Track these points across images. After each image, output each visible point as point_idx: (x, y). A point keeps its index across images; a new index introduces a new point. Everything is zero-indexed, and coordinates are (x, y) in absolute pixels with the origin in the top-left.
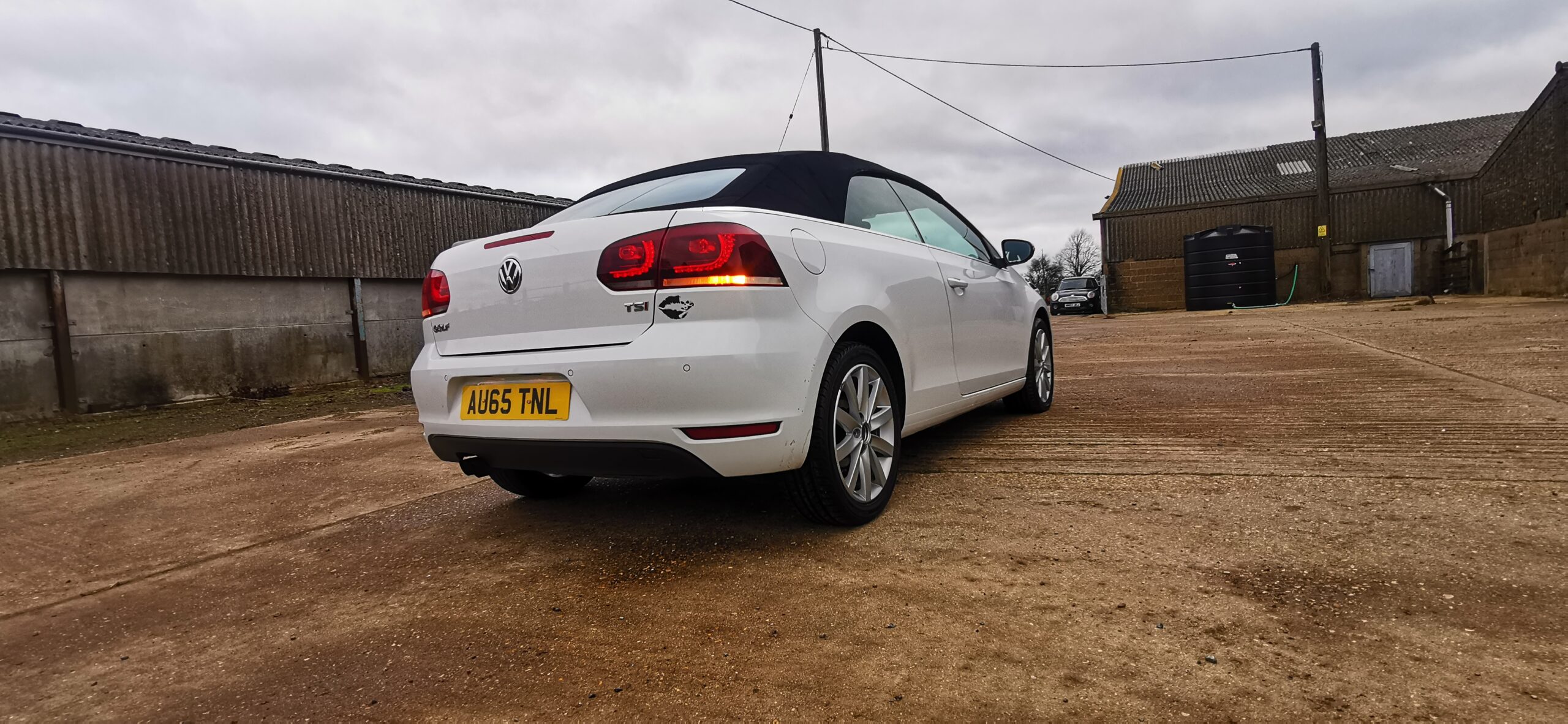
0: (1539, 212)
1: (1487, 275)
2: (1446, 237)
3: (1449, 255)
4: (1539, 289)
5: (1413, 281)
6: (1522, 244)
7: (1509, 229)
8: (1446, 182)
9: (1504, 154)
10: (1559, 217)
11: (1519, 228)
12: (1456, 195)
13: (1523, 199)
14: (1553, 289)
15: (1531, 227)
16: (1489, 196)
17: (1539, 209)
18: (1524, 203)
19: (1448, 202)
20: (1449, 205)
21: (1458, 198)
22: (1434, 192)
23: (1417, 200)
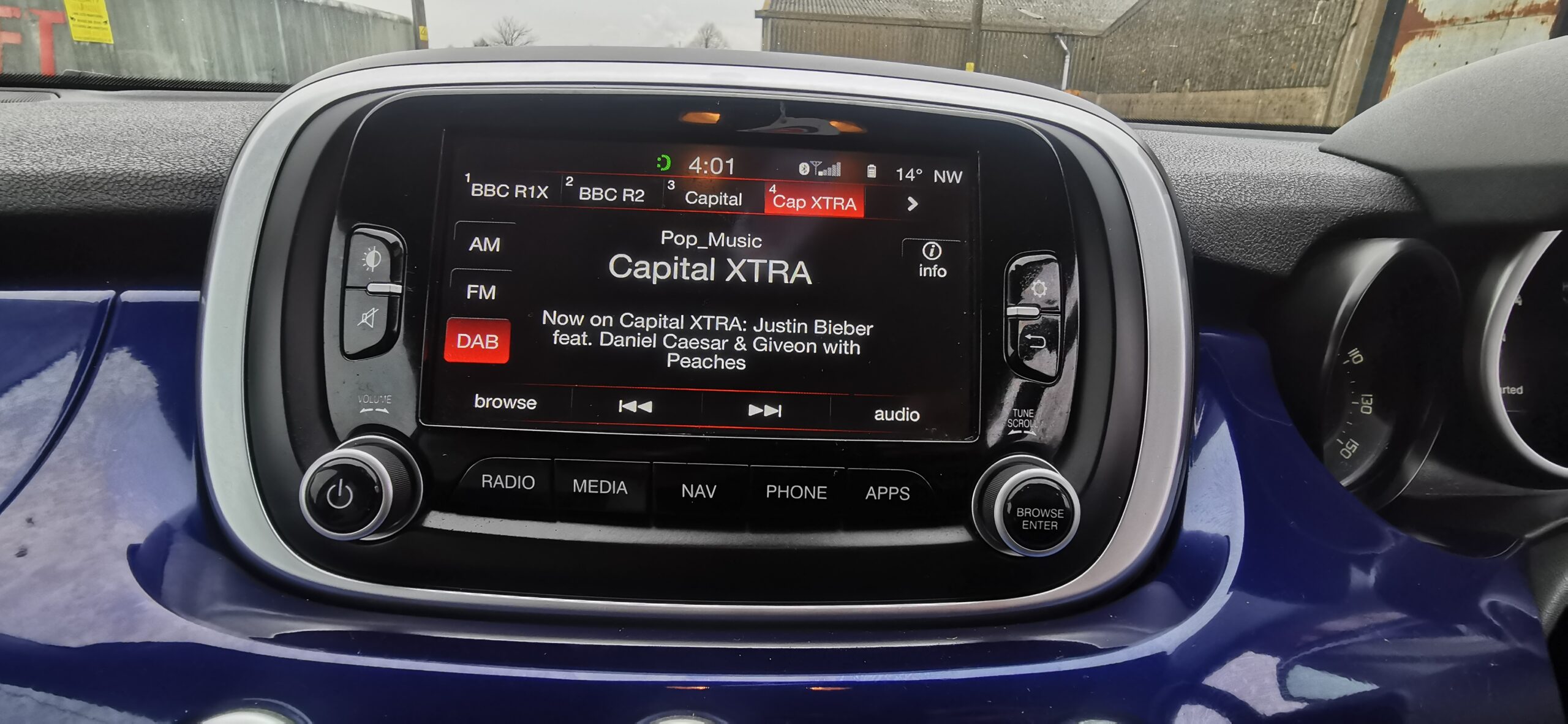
0: (1155, 83)
7: (1122, 95)
8: (1068, 35)
9: (1132, 18)
11: (1132, 95)
12: (1074, 51)
13: (1143, 68)
15: (1146, 95)
16: (1109, 58)
17: (1156, 79)
19: (1068, 57)
20: (1067, 60)
21: (1075, 54)
22: (1059, 45)
23: (1046, 50)
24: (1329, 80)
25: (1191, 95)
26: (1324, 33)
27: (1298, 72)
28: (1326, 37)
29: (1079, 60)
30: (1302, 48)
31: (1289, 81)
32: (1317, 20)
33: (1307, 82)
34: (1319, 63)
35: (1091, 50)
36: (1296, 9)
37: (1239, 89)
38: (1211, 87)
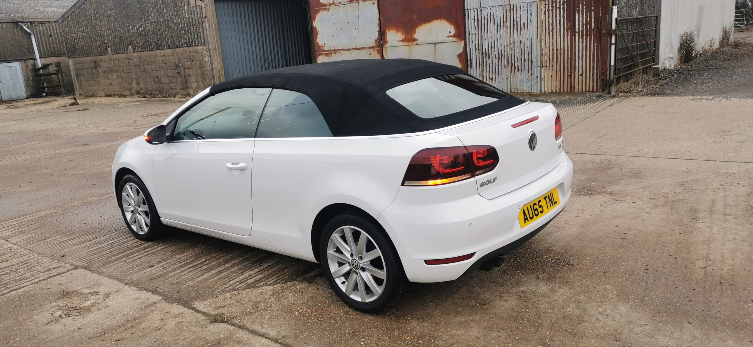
0: (109, 49)
1: (76, 84)
2: (36, 59)
3: (40, 71)
4: (117, 93)
5: (26, 88)
6: (100, 66)
7: (88, 58)
8: (27, 22)
9: (76, 12)
10: (124, 53)
11: (96, 57)
12: (35, 32)
13: (97, 41)
14: (127, 93)
15: (105, 57)
16: (69, 36)
17: (109, 47)
18: (98, 43)
19: (32, 36)
20: (33, 39)
21: (37, 34)
22: (22, 28)
23: (14, 33)
24: (205, 42)
25: (135, 54)
26: (194, 21)
27: (189, 39)
28: (195, 23)
29: (41, 37)
30: (186, 28)
31: (186, 44)
32: (188, 15)
33: (195, 44)
34: (197, 35)
35: (47, 30)
36: (175, 9)
37: (162, 49)
38: (145, 48)
